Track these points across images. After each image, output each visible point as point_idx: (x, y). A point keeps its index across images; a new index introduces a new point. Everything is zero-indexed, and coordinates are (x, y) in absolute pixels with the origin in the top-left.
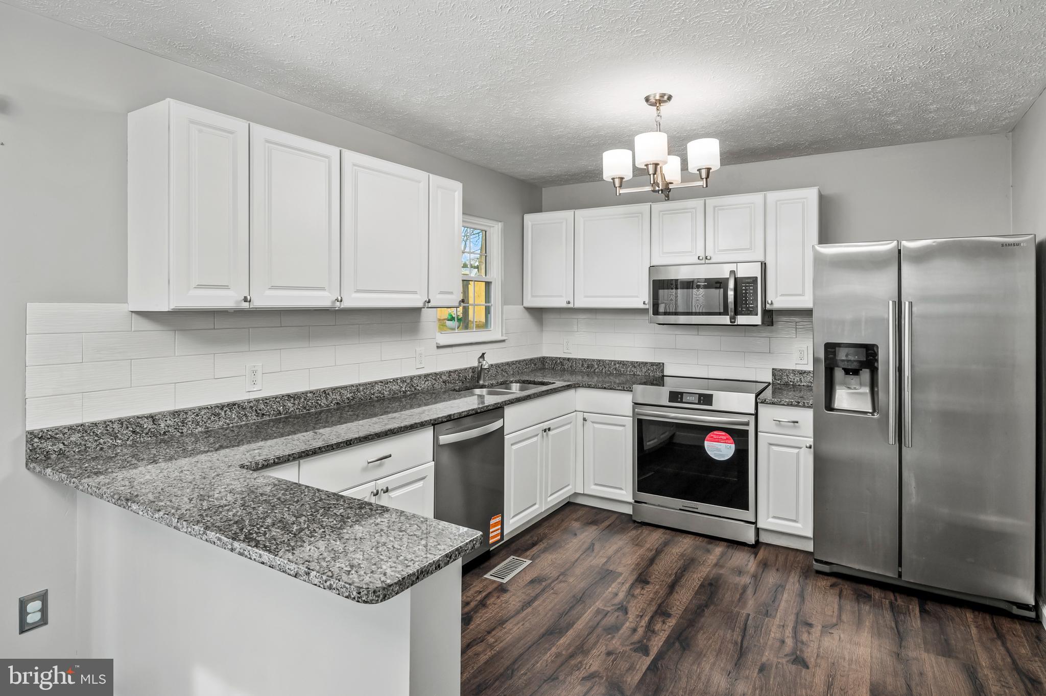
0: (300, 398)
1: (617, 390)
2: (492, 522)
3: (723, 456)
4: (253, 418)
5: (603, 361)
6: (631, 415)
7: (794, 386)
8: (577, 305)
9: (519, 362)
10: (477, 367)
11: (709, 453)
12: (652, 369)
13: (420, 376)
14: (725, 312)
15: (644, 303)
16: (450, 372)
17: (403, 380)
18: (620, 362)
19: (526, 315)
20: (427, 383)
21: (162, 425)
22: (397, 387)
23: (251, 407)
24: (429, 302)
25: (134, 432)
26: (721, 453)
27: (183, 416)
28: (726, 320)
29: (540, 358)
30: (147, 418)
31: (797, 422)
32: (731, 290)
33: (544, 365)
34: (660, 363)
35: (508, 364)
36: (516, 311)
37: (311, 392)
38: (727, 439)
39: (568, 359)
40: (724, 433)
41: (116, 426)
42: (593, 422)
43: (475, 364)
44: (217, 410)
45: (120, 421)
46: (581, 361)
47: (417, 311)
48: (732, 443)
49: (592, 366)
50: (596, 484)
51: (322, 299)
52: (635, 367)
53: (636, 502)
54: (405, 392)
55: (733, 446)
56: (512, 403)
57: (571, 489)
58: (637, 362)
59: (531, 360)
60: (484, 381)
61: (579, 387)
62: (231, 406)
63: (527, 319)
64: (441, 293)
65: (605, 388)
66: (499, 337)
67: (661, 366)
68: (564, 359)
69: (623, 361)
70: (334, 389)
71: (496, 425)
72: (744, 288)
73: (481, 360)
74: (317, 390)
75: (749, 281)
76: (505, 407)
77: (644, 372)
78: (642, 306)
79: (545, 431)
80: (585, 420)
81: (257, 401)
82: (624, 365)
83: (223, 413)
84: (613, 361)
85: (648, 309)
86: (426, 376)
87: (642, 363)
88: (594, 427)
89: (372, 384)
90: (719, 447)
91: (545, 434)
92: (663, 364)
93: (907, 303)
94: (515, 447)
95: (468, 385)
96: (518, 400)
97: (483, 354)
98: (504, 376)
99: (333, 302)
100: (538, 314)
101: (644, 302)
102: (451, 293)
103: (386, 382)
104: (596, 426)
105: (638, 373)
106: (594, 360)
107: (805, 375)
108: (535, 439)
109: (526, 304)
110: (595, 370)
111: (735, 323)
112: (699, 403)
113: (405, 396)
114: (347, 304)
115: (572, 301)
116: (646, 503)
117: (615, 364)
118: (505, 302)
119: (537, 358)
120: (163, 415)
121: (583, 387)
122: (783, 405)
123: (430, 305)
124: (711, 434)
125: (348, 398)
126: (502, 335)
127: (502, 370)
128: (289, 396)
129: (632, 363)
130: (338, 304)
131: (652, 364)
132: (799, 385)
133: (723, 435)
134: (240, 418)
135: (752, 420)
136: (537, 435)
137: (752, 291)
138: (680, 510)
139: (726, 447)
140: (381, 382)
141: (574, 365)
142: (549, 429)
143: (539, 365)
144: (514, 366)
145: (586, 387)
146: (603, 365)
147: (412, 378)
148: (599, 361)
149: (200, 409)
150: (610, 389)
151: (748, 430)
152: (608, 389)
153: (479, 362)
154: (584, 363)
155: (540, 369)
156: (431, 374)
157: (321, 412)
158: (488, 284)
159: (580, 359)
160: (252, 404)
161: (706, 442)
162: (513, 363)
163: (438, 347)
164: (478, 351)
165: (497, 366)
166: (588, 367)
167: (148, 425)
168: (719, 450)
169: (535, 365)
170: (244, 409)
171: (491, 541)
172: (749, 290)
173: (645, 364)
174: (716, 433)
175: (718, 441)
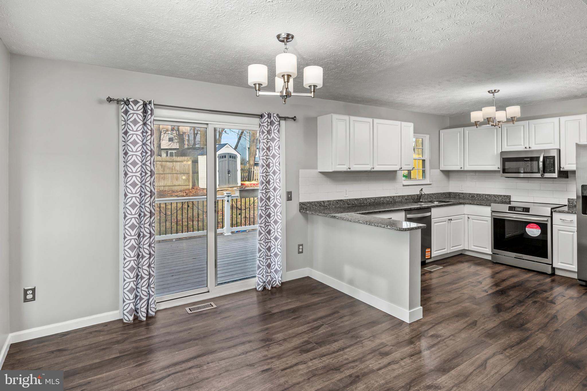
0: (359, 200)
1: (484, 205)
2: (427, 250)
3: (535, 234)
4: (346, 205)
5: (479, 194)
6: (491, 216)
8: (466, 169)
9: (438, 194)
10: (419, 195)
11: (528, 233)
12: (504, 198)
13: (397, 196)
14: (538, 172)
15: (498, 168)
16: (408, 195)
17: (391, 197)
18: (488, 195)
19: (441, 173)
20: (399, 199)
21: (326, 204)
22: (389, 200)
23: (346, 202)
24: (401, 168)
25: (320, 205)
26: (534, 233)
27: (330, 202)
28: (539, 175)
29: (448, 193)
30: (322, 201)
31: (572, 220)
32: (541, 162)
33: (450, 196)
34: (508, 195)
35: (432, 194)
36: (436, 172)
37: (362, 199)
38: (537, 227)
39: (462, 193)
40: (535, 225)
41: (316, 203)
42: (472, 219)
43: (418, 193)
44: (338, 201)
45: (317, 202)
46: (468, 194)
47: (395, 172)
48: (539, 229)
49: (474, 196)
50: (474, 246)
51: (368, 168)
52: (495, 197)
53: (493, 253)
54: (391, 202)
55: (540, 230)
56: (435, 207)
57: (462, 247)
58: (497, 195)
59: (444, 193)
60: (422, 200)
61: (466, 204)
62: (341, 200)
63: (442, 175)
64: (406, 165)
65: (478, 205)
66: (429, 183)
68: (460, 193)
69: (490, 195)
70: (368, 198)
71: (428, 214)
72: (548, 161)
73: (421, 191)
74: (363, 198)
75: (551, 158)
76: (432, 208)
77: (500, 200)
78: (497, 169)
79: (449, 220)
80: (468, 218)
81: (347, 200)
82: (490, 196)
83: (339, 203)
84: (484, 194)
85: (500, 171)
86: (399, 196)
87: (499, 195)
88: (473, 222)
89: (380, 198)
90: (533, 231)
91: (449, 221)
92: (510, 196)
94: (436, 224)
95: (416, 201)
96: (437, 206)
97: (422, 189)
98: (431, 199)
99: (371, 169)
100: (447, 173)
102: (409, 165)
103: (384, 197)
104: (474, 221)
105: (497, 200)
106: (475, 194)
108: (445, 223)
109: (441, 169)
110: (475, 198)
111: (544, 176)
112: (523, 211)
113: (391, 203)
114: (375, 169)
115: (463, 168)
116: (498, 254)
118: (431, 168)
119: (447, 193)
120: (326, 201)
121: (467, 204)
122: (565, 213)
123: (402, 169)
124: (529, 225)
125: (373, 202)
126: (430, 182)
127: (430, 197)
128: (356, 199)
129: (494, 195)
130: (372, 169)
131: (504, 196)
133: (535, 226)
134: (343, 205)
135: (550, 219)
136: (446, 221)
138: (515, 258)
139: (536, 231)
140: (383, 197)
141: (465, 196)
142: (451, 220)
143: (448, 196)
144: (436, 195)
145: (469, 204)
147: (394, 197)
148: (478, 194)
149: (334, 201)
150: (480, 205)
151: (547, 224)
152: (479, 205)
153: (420, 192)
154: (470, 195)
155: (448, 198)
156: (401, 196)
157: (365, 205)
158: (424, 161)
160: (346, 201)
161: (526, 228)
162: (435, 194)
163: (404, 186)
164: (420, 188)
165: (428, 195)
166: (472, 197)
167: (323, 204)
169: (446, 195)
170: (344, 202)
171: (426, 257)
172: (551, 162)
173: (501, 196)
174: (531, 224)
175: (533, 228)
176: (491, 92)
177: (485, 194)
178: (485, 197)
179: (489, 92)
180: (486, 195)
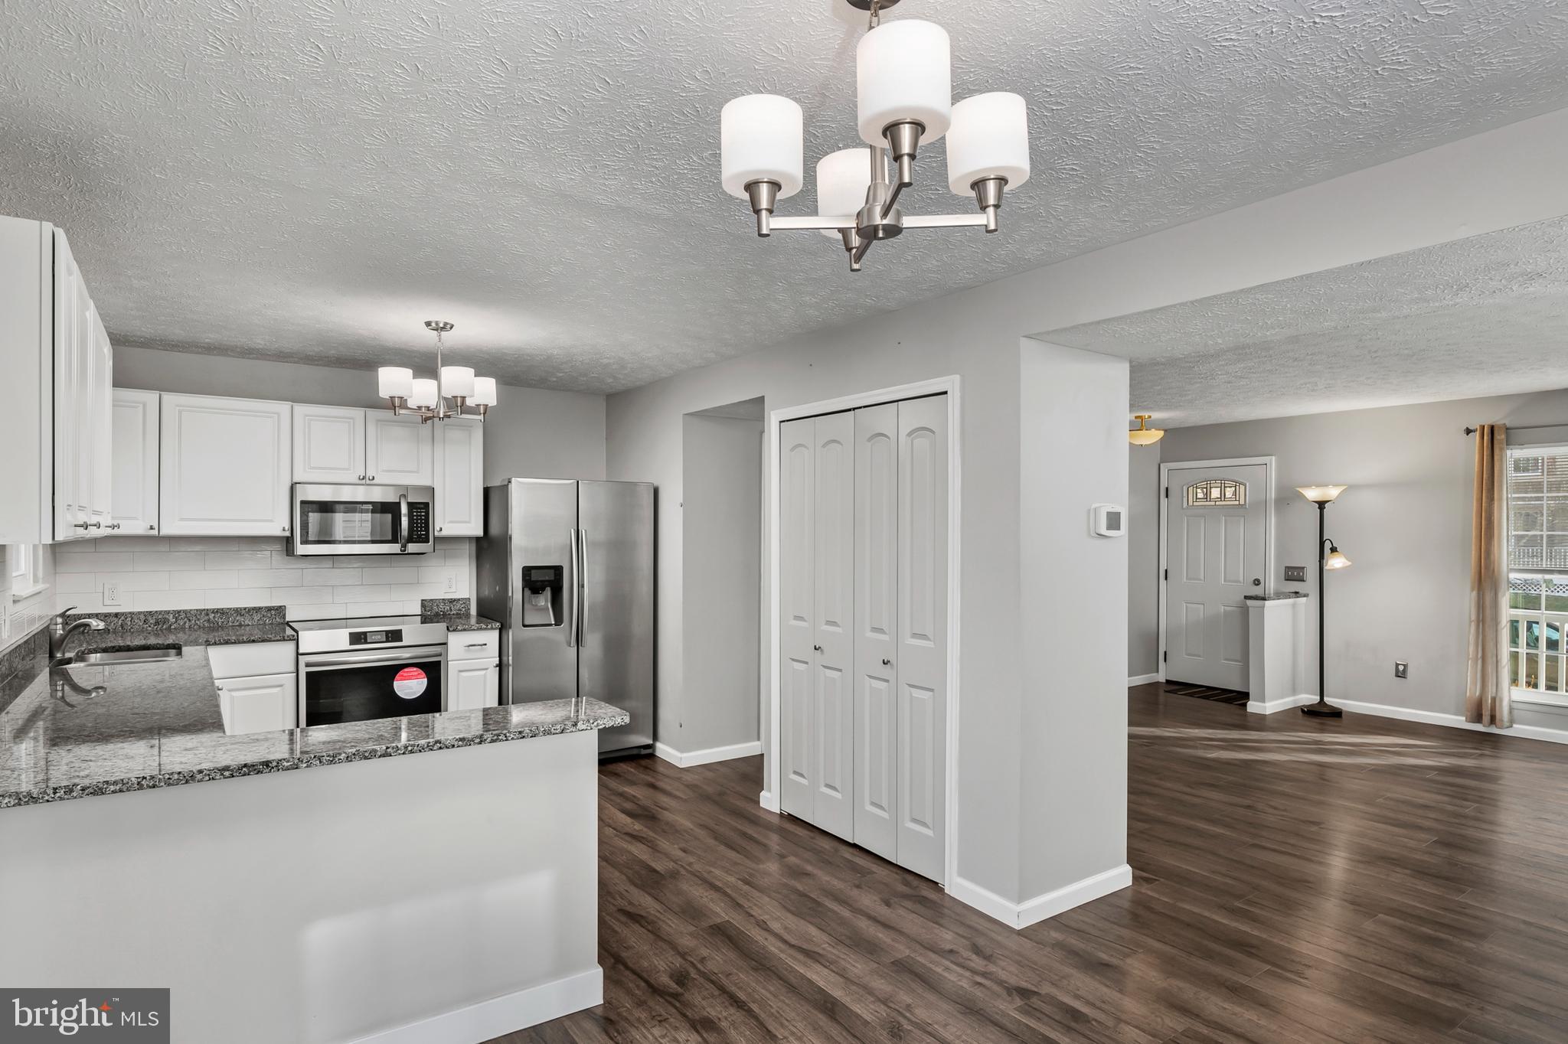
1: (274, 641)
3: (415, 693)
6: (292, 670)
7: (444, 615)
8: (165, 531)
11: (399, 693)
12: (268, 615)
14: (394, 540)
15: (284, 530)
18: (216, 611)
26: (411, 691)
28: (395, 548)
31: (486, 645)
32: (405, 515)
34: (281, 607)
38: (419, 674)
40: (415, 669)
42: (231, 691)
46: (142, 617)
48: (424, 678)
49: (165, 621)
52: (241, 615)
55: (425, 681)
58: (245, 609)
65: (254, 641)
67: (280, 610)
69: (222, 610)
72: (415, 513)
75: (421, 506)
77: (256, 621)
85: (288, 537)
87: (254, 609)
90: (410, 685)
92: (285, 606)
93: (584, 531)
101: (284, 528)
104: (237, 694)
105: (246, 623)
106: (169, 611)
107: (454, 603)
110: (171, 626)
111: (405, 551)
112: (387, 641)
115: (157, 529)
117: (208, 615)
122: (474, 630)
124: (400, 673)
129: (236, 610)
131: (269, 609)
132: (449, 614)
133: (414, 671)
135: (442, 649)
137: (423, 518)
139: (417, 683)
141: (129, 623)
146: (186, 617)
148: (179, 612)
150: (262, 641)
151: (439, 661)
152: (259, 642)
154: (150, 618)
159: (140, 613)
161: (395, 683)
166: (157, 623)
168: (411, 688)
172: (421, 516)
173: (258, 610)
174: (406, 670)
175: (409, 678)
176: (433, 325)
177: (207, 610)
178: (206, 618)
179: (428, 324)
180: (207, 612)
